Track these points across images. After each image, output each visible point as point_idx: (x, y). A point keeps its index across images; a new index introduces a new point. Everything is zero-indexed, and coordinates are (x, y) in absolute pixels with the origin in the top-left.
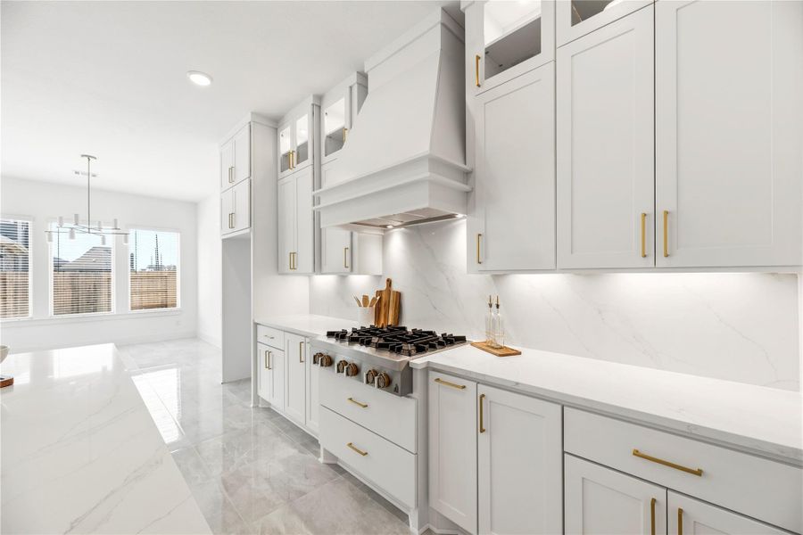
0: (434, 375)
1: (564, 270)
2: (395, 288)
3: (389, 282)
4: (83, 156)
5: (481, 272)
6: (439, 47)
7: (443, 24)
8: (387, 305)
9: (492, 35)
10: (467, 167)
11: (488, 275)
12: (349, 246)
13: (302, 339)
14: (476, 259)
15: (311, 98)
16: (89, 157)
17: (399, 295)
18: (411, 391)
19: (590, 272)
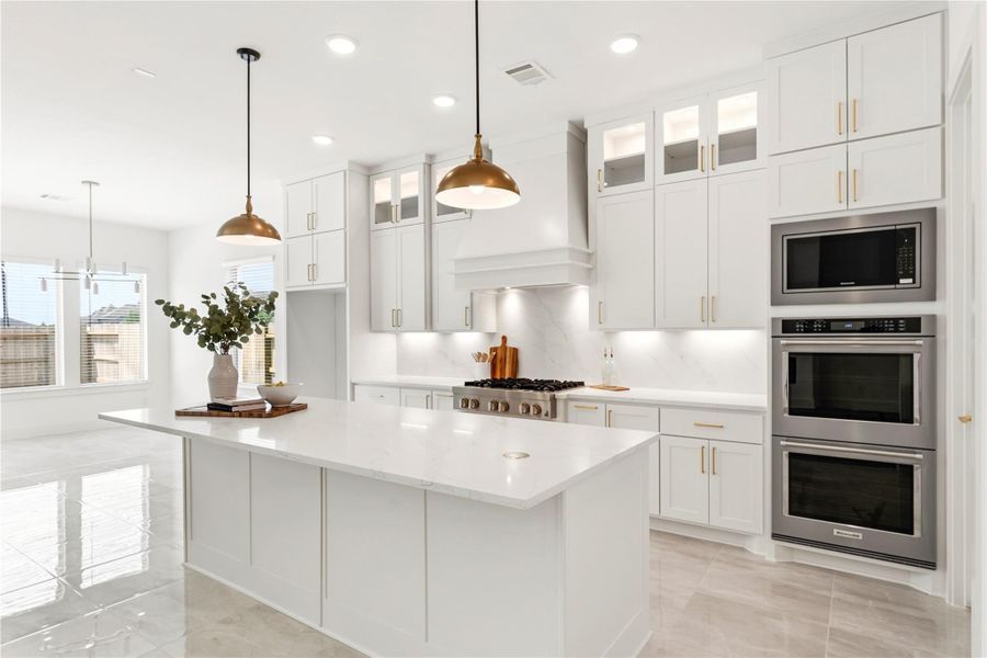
0: (572, 404)
1: (659, 329)
2: (510, 344)
3: (504, 338)
4: (83, 182)
5: (601, 330)
6: (566, 150)
7: (569, 133)
8: (504, 361)
9: (610, 154)
10: (589, 251)
11: (601, 333)
12: (469, 305)
13: (429, 393)
14: (597, 320)
15: (424, 156)
16: (90, 183)
17: (515, 351)
18: (555, 417)
19: (676, 330)
